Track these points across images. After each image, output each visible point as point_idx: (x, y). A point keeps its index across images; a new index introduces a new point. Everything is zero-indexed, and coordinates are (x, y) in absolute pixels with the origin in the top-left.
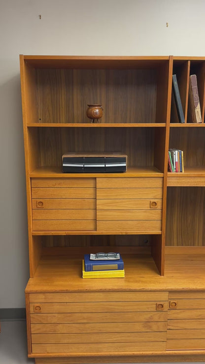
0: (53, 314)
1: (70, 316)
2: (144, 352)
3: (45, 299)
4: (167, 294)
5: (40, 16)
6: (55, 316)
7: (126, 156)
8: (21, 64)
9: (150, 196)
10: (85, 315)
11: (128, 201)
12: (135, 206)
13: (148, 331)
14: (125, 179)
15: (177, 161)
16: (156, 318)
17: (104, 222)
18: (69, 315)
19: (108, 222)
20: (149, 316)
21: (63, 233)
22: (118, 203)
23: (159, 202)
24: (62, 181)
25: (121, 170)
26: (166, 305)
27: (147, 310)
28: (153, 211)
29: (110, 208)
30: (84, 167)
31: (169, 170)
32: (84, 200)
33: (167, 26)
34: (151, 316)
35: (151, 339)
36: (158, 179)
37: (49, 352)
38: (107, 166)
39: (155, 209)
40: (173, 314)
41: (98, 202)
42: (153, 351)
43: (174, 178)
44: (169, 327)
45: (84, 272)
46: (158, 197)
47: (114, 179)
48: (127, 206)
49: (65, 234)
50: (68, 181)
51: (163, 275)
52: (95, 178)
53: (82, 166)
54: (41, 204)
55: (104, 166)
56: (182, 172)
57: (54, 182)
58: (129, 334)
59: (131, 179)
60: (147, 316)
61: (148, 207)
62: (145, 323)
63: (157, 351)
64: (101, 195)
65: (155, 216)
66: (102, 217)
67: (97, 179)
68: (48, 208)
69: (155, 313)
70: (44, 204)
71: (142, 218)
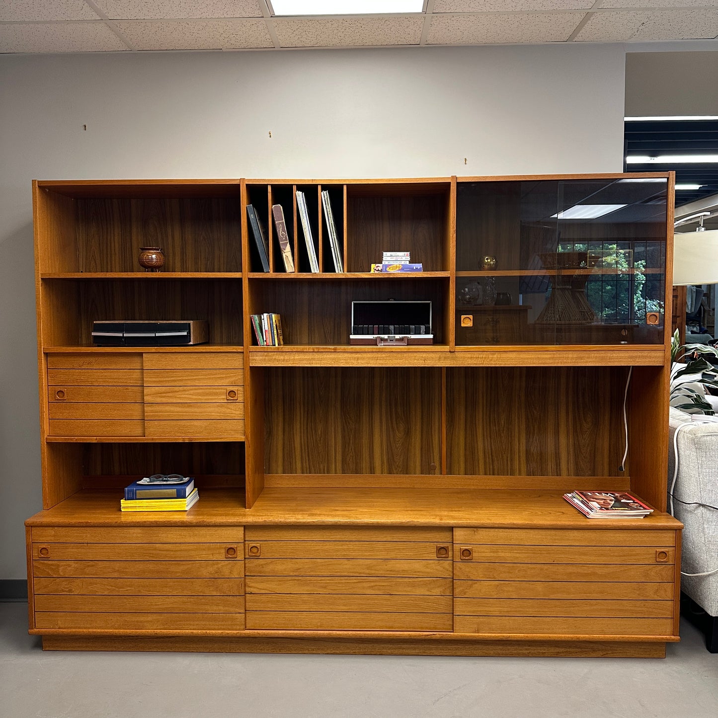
0: (68, 563)
1: (93, 566)
2: (208, 631)
3: (54, 536)
4: (241, 530)
5: (85, 126)
6: (69, 566)
7: (191, 322)
8: (34, 193)
9: (226, 382)
10: (117, 566)
11: (192, 390)
12: (202, 398)
13: (215, 593)
14: (186, 355)
15: (267, 329)
16: (225, 572)
17: (156, 423)
18: (91, 563)
19: (162, 423)
20: (216, 567)
21: (94, 440)
22: (176, 392)
23: (239, 390)
24: (92, 359)
25: (182, 342)
26: (240, 549)
27: (211, 557)
28: (232, 406)
29: (164, 400)
30: (123, 337)
31: (255, 342)
32: (127, 389)
33: (270, 136)
34: (219, 568)
35: (219, 608)
36: (237, 354)
37: (61, 626)
38: (157, 335)
39: (235, 401)
40: (254, 566)
41: (146, 391)
42: (223, 629)
43: (260, 353)
45: (122, 501)
46: (237, 383)
47: (170, 355)
49: (96, 442)
50: (101, 359)
51: (250, 508)
52: (141, 354)
53: (121, 335)
54: (61, 395)
55: (153, 335)
56: (275, 345)
57: (81, 360)
58: (184, 599)
59: (196, 355)
60: (213, 568)
61: (223, 399)
62: (209, 580)
63: (229, 630)
64: (150, 379)
65: (234, 412)
66: (152, 414)
67: (144, 355)
68: (72, 401)
69: (223, 563)
70: (66, 394)
71: (215, 415)
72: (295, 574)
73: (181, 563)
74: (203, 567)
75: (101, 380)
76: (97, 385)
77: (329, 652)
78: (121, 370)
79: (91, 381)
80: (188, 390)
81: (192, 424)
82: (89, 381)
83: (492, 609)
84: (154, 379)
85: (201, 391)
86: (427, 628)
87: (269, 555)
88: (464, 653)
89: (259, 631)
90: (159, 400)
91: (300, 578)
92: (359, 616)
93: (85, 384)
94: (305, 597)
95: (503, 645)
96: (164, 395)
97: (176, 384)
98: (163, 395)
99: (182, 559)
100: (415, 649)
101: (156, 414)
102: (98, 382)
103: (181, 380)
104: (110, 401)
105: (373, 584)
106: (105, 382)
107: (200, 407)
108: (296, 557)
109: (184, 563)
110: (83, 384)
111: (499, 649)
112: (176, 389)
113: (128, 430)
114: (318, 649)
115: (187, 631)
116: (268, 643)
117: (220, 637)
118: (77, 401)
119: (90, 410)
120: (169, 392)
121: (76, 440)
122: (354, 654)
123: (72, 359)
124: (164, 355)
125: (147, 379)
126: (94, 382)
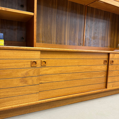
2: (21, 105)
4: (39, 53)
13: (25, 85)
16: (31, 74)
20: (25, 71)
26: (39, 62)
27: (23, 67)
34: (27, 72)
35: (27, 92)
40: (43, 71)
42: (28, 102)
44: (41, 82)
58: (7, 90)
60: (24, 72)
62: (22, 79)
63: (32, 102)
69: (30, 69)
72: (60, 73)
73: (6, 70)
74: (18, 72)
77: (70, 103)
83: (116, 80)
86: (99, 89)
87: (50, 65)
88: (107, 95)
89: (45, 100)
91: (62, 74)
92: (81, 87)
94: (63, 82)
95: (116, 90)
99: (7, 68)
100: (95, 96)
105: (86, 75)
108: (61, 66)
109: (7, 70)
111: (114, 92)
114: (66, 103)
115: (9, 107)
116: (47, 105)
117: (27, 106)
122: (78, 102)
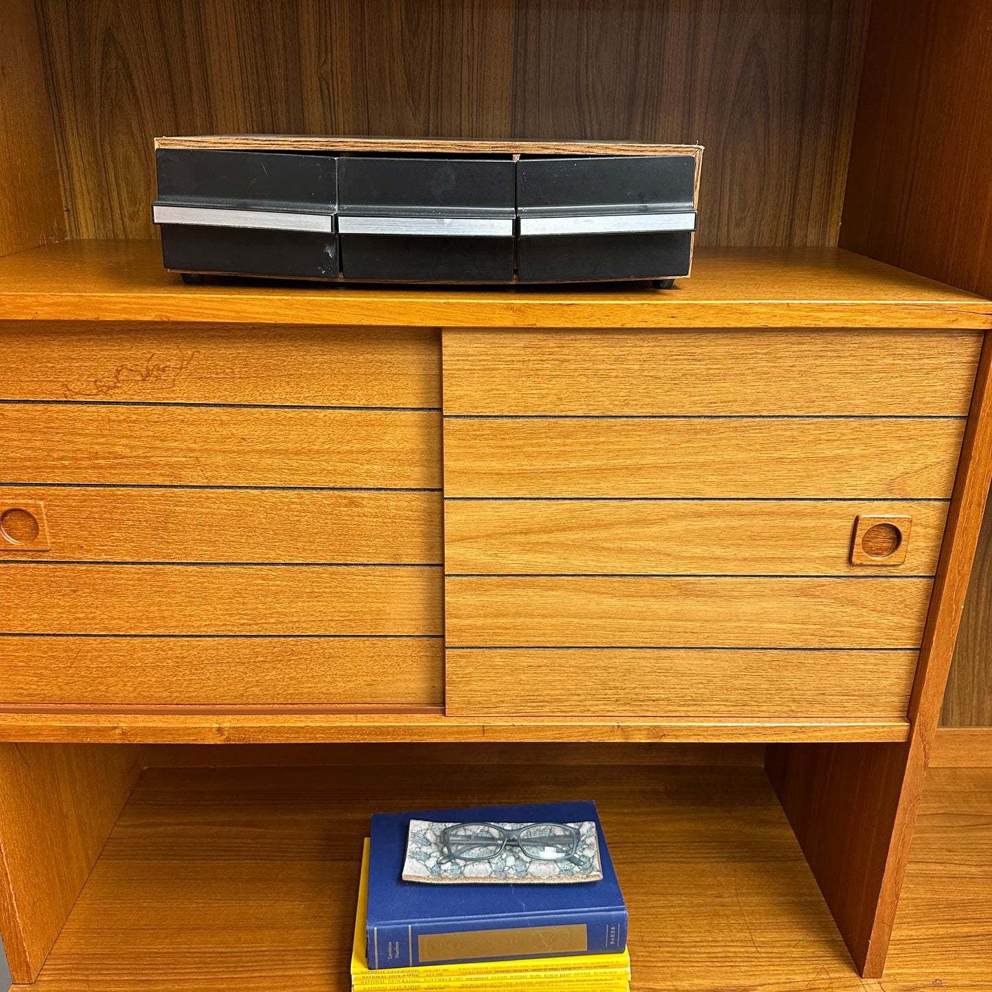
7: (696, 151)
11: (679, 516)
12: (730, 552)
14: (672, 345)
17: (498, 658)
21: (206, 732)
22: (611, 525)
23: (921, 522)
24: (167, 354)
28: (865, 591)
30: (335, 237)
32: (352, 503)
36: (947, 344)
38: (532, 227)
39: (886, 573)
41: (454, 518)
45: (357, 968)
46: (916, 487)
47: (584, 344)
48: (674, 547)
49: (219, 740)
51: (877, 974)
52: (433, 337)
53: (319, 224)
54: (19, 526)
55: (502, 228)
57: (104, 359)
59: (722, 347)
61: (832, 560)
64: (477, 465)
65: (874, 618)
66: (480, 622)
67: (447, 340)
68: (78, 556)
70: (45, 528)
71: (774, 632)
75: (219, 459)
76: (205, 482)
78: (321, 414)
79: (171, 466)
80: (661, 521)
81: (666, 664)
82: (155, 465)
84: (497, 465)
85: (720, 523)
90: (515, 561)
93: (136, 479)
96: (544, 538)
97: (605, 488)
98: (533, 538)
101: (501, 621)
102: (204, 468)
103: (636, 470)
104: (272, 556)
106: (239, 468)
107: (712, 595)
110: (127, 480)
112: (604, 511)
113: (362, 681)
118: (104, 557)
119: (178, 598)
120: (570, 529)
121: (124, 734)
123: (56, 352)
124: (552, 342)
125: (461, 465)
126: (183, 466)
